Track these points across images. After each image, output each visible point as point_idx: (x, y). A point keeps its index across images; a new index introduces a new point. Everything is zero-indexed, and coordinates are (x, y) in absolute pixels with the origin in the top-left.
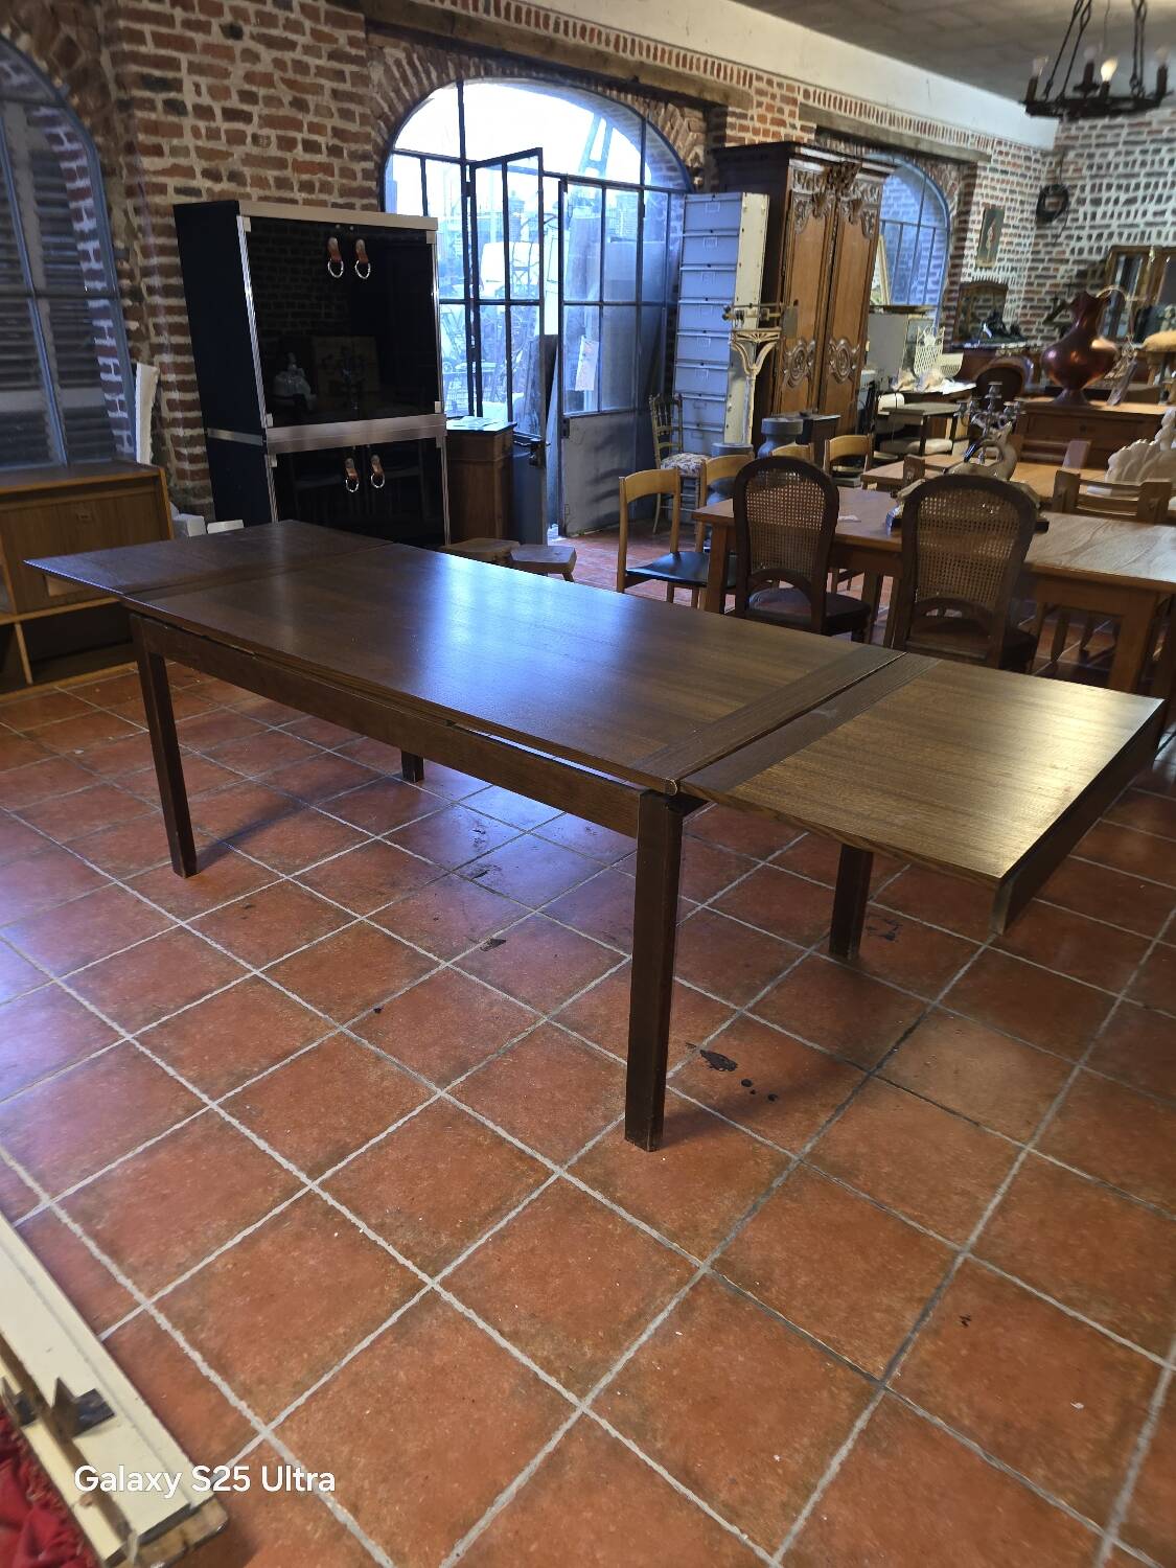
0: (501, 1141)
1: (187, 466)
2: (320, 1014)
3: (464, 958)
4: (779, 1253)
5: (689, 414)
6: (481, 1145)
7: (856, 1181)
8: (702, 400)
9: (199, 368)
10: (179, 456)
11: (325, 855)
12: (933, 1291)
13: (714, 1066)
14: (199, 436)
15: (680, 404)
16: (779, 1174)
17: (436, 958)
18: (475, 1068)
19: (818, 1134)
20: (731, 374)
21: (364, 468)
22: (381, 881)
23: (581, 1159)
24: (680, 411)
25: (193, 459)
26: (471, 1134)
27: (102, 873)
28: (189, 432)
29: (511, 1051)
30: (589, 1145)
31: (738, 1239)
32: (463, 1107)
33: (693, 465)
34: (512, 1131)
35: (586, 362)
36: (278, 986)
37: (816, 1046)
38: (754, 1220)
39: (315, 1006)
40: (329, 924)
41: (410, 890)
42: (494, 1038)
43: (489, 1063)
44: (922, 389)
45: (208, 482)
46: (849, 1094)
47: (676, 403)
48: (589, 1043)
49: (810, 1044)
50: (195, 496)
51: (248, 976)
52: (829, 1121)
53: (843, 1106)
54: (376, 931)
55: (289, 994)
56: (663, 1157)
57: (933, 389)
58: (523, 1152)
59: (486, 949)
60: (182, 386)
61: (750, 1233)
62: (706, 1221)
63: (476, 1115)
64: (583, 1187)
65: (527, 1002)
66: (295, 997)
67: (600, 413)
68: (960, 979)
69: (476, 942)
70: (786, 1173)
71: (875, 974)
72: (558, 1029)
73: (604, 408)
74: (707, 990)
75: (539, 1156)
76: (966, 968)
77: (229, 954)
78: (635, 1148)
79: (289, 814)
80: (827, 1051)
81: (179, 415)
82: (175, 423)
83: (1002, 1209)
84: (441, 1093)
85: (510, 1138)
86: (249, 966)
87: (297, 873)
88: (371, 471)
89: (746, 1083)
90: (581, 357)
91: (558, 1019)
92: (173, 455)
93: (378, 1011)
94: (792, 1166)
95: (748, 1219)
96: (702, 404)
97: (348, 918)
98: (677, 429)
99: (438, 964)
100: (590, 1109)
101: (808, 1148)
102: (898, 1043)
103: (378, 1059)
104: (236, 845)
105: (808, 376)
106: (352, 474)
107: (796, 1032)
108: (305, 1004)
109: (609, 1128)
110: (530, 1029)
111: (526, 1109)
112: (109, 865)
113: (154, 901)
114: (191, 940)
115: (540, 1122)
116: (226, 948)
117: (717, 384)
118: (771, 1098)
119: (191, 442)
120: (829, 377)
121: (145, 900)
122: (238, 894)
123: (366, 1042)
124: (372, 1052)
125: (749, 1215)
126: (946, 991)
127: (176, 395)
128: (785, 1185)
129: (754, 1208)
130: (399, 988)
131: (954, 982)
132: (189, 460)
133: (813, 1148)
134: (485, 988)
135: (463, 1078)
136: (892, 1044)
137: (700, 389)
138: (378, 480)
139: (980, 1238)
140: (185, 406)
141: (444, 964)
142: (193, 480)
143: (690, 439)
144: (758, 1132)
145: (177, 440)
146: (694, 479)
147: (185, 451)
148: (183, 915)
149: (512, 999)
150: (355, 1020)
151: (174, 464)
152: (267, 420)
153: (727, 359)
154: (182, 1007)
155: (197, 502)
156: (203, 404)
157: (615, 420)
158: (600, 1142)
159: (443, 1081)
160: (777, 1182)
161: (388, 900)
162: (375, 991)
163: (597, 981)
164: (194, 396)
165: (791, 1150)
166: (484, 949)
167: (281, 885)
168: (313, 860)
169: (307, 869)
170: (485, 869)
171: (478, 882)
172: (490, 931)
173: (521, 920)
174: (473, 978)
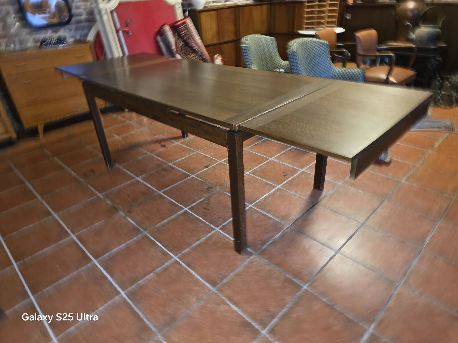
2: (251, 151)
3: (216, 163)
11: (269, 196)
13: (165, 145)
17: (224, 163)
29: (207, 146)
36: (264, 156)
39: (253, 153)
42: (210, 148)
43: (212, 145)
48: (189, 148)
65: (201, 154)
66: (258, 154)
69: (213, 167)
72: (195, 150)
77: (282, 163)
86: (274, 160)
87: (276, 189)
100: (193, 139)
101: (156, 136)
109: (191, 137)
110: (202, 149)
134: (211, 156)
141: (222, 161)
166: (210, 165)
167: (279, 184)
168: (273, 194)
169: (273, 190)
170: (207, 191)
171: (210, 185)
172: (208, 170)
173: (198, 173)
174: (214, 159)
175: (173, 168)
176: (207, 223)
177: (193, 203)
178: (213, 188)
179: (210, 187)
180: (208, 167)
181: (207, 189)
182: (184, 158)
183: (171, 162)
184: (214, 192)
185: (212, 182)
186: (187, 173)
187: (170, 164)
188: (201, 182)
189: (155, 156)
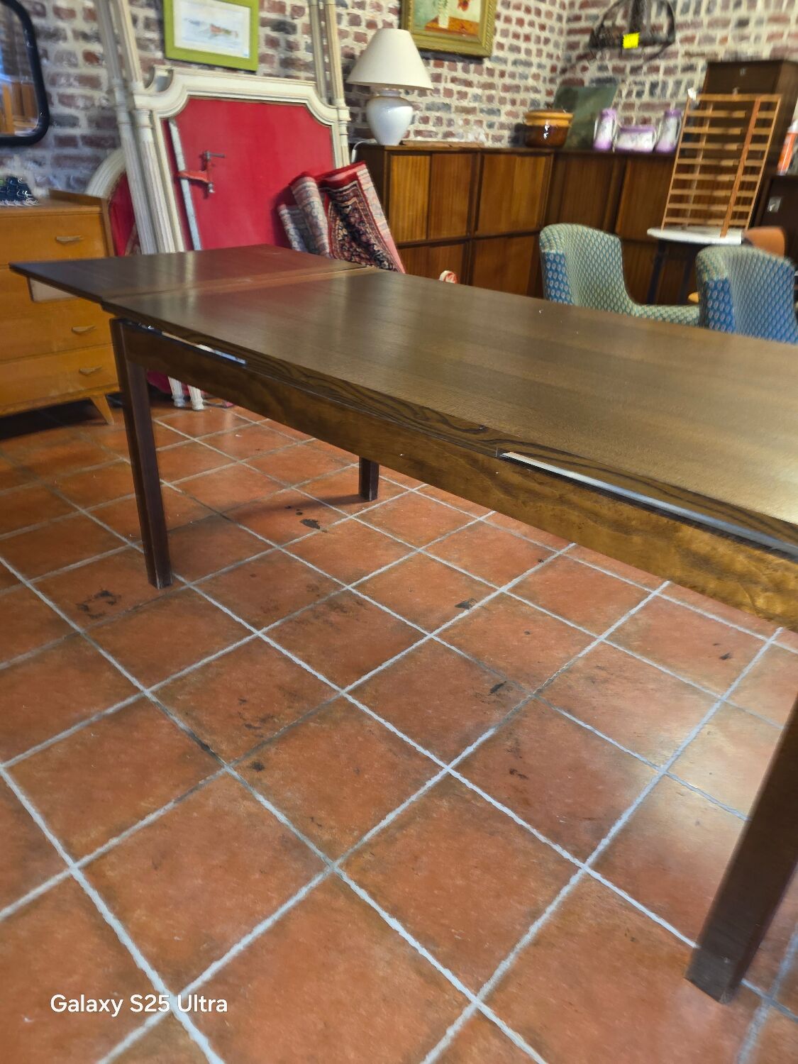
2: (579, 560)
3: (489, 594)
13: (315, 522)
17: (513, 595)
18: (463, 527)
22: (610, 685)
23: (401, 493)
26: (460, 504)
29: (442, 535)
30: (397, 497)
36: (625, 580)
39: (588, 567)
42: (454, 541)
43: (455, 529)
48: (391, 535)
51: (659, 590)
53: (250, 503)
54: (579, 625)
58: (432, 497)
59: (472, 600)
63: (458, 510)
64: (401, 486)
65: (434, 560)
69: (483, 607)
70: (301, 484)
72: (412, 544)
75: (423, 495)
84: (480, 520)
85: (438, 502)
86: (664, 598)
87: (717, 705)
89: (300, 513)
93: (540, 561)
94: (296, 486)
103: (527, 536)
134: (466, 569)
141: (504, 589)
144: (306, 497)
149: (445, 562)
159: (481, 523)
162: (550, 573)
166: (474, 600)
170: (493, 697)
171: (497, 676)
172: (472, 617)
173: (444, 627)
174: (477, 578)
175: (361, 603)
176: (542, 838)
177: (464, 747)
178: (510, 689)
179: (501, 685)
180: (468, 608)
181: (493, 691)
182: (383, 569)
183: (349, 582)
184: (520, 705)
185: (502, 664)
186: (409, 623)
187: (349, 587)
188: (466, 661)
189: (296, 558)
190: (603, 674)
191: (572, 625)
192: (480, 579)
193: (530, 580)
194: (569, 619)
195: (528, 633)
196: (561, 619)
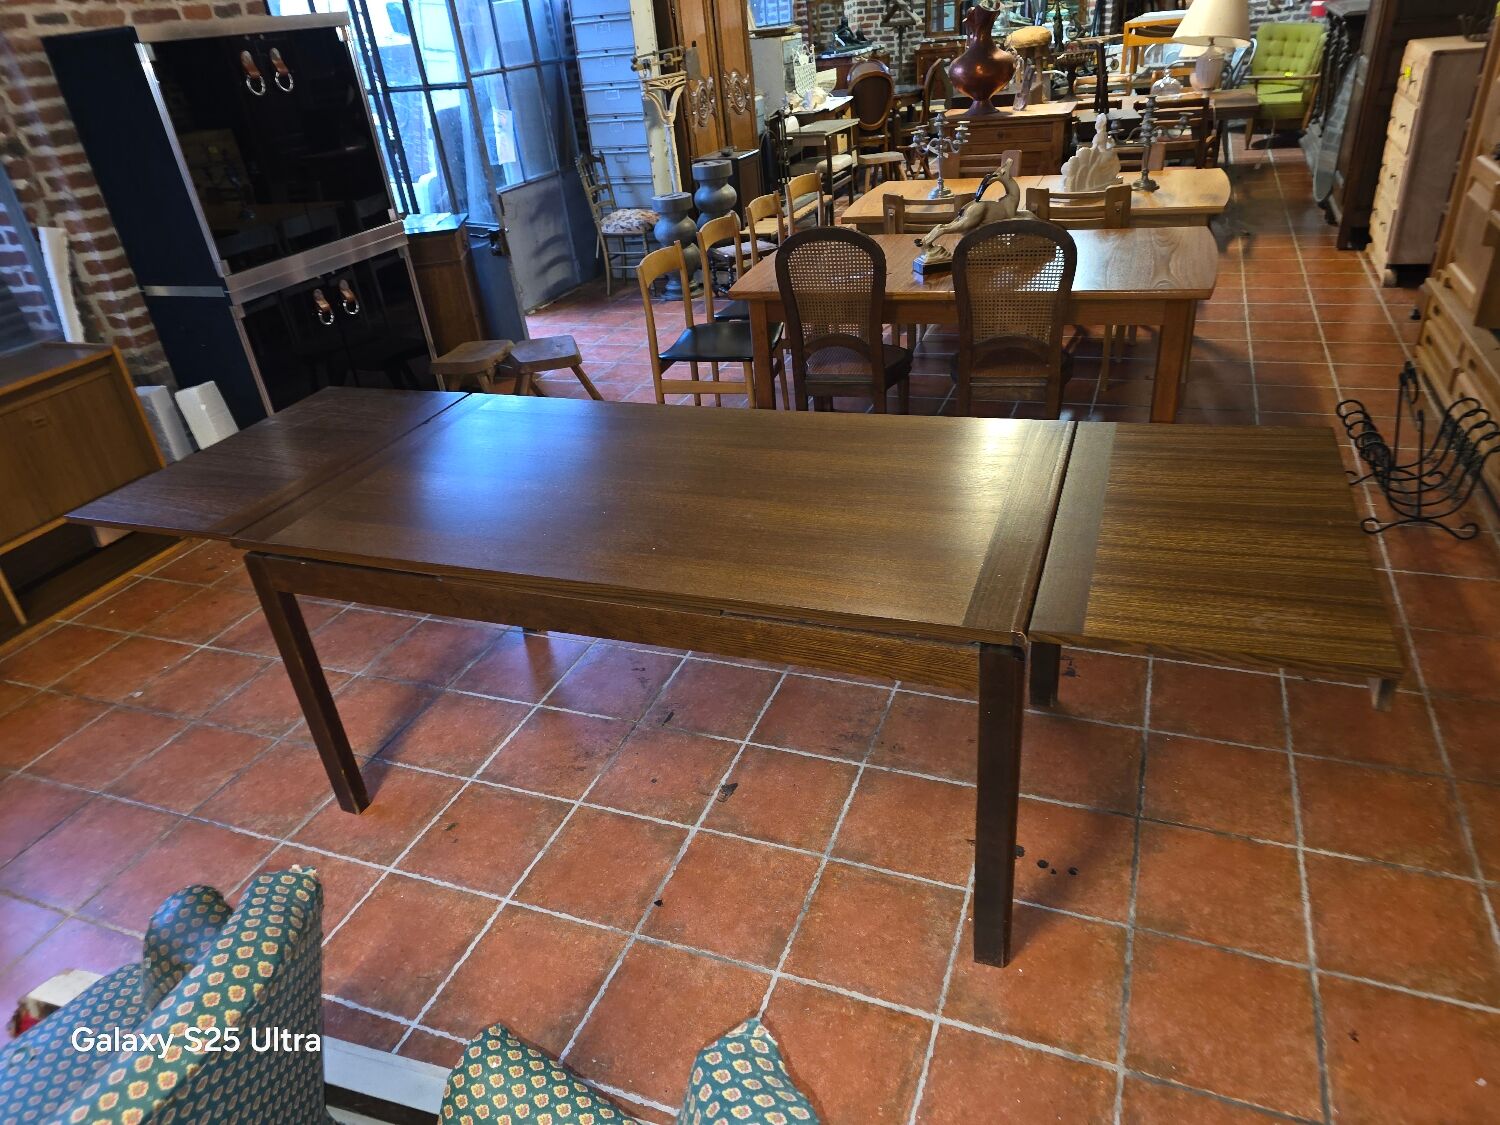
0: (865, 1007)
1: (128, 332)
2: (604, 927)
3: (708, 816)
4: (1173, 1031)
5: (613, 169)
6: (848, 1018)
7: (1190, 931)
8: (621, 152)
9: (117, 218)
10: (116, 323)
11: (495, 743)
12: (1312, 1017)
14: (135, 295)
15: (601, 160)
16: (1125, 948)
17: (680, 825)
18: (793, 935)
19: (1132, 895)
20: (647, 123)
21: (334, 297)
22: (572, 754)
23: (949, 998)
24: (605, 168)
25: (134, 323)
26: (830, 1008)
27: (259, 836)
28: (121, 295)
29: (814, 904)
30: (947, 980)
31: (1130, 1028)
32: (807, 981)
33: (636, 223)
34: (868, 991)
35: (503, 134)
36: (541, 910)
37: (1077, 805)
38: (1132, 1004)
39: (592, 919)
40: (549, 820)
41: (608, 755)
42: (791, 896)
43: (803, 924)
44: (810, 109)
45: (158, 345)
46: (1133, 844)
47: (598, 160)
48: (881, 870)
49: (1070, 805)
50: (147, 363)
51: (500, 908)
52: (1133, 879)
53: (1134, 861)
54: (601, 813)
55: (557, 914)
56: (1018, 968)
57: (820, 108)
58: (890, 1010)
59: (724, 800)
60: (102, 244)
61: (1138, 1020)
62: (1094, 1022)
63: (824, 986)
64: (968, 1027)
65: (798, 845)
66: (564, 916)
67: (527, 183)
68: (1151, 700)
69: (709, 795)
70: (1129, 945)
71: (1082, 715)
73: (530, 177)
74: (951, 778)
75: (909, 1010)
76: (1149, 686)
77: (464, 889)
78: (989, 968)
79: (427, 706)
80: (1089, 807)
81: (105, 277)
82: (101, 287)
83: (1316, 915)
84: (777, 974)
85: (871, 1000)
86: (494, 897)
87: (479, 772)
88: (342, 298)
89: (1042, 864)
90: (497, 129)
91: (837, 853)
92: (106, 323)
93: (659, 903)
94: (1131, 936)
95: (1127, 1005)
96: (625, 158)
97: (565, 808)
98: (606, 186)
99: (687, 832)
100: (923, 941)
101: (1132, 913)
102: (1141, 779)
103: (691, 957)
104: (391, 757)
105: (714, 114)
106: (323, 305)
107: (1053, 797)
108: (578, 920)
109: (953, 954)
110: (818, 874)
111: (866, 962)
112: (263, 823)
113: (343, 852)
114: (413, 886)
115: (888, 971)
116: (455, 883)
117: (635, 135)
118: (1072, 872)
119: (126, 305)
120: (730, 111)
121: (330, 854)
122: (429, 816)
123: (669, 943)
124: (683, 953)
125: (1125, 1001)
126: (1148, 714)
127: (96, 256)
128: (1136, 959)
129: (1125, 991)
130: (666, 871)
131: (1148, 703)
132: (129, 326)
133: (1137, 911)
134: (751, 844)
135: (787, 950)
136: (1137, 782)
137: (621, 143)
138: (351, 306)
139: (1317, 950)
140: (109, 266)
141: (693, 830)
142: (139, 346)
143: (621, 195)
144: (1081, 911)
145: (108, 306)
146: (639, 236)
147: (122, 316)
148: (386, 859)
149: (781, 846)
150: (643, 921)
151: (109, 333)
152: (221, 266)
153: (641, 109)
154: (451, 967)
155: (149, 370)
156: (132, 259)
157: (542, 187)
158: (955, 974)
159: (771, 960)
160: (1129, 958)
161: (593, 774)
162: (643, 883)
163: (848, 801)
164: (118, 252)
165: (1121, 920)
166: (722, 800)
167: (470, 791)
168: (487, 751)
169: (487, 763)
170: (669, 710)
171: (671, 727)
172: (716, 778)
173: (737, 756)
174: (730, 835)
178: (659, 720)
179: (666, 722)
180: (723, 787)
181: (672, 714)
183: (868, 771)
184: (647, 712)
185: (671, 740)
186: (773, 748)
187: (863, 765)
188: (703, 730)
189: (955, 783)
190: (577, 764)
191: (609, 809)
192: (726, 834)
193: (666, 861)
194: (614, 814)
195: (654, 781)
196: (622, 813)
